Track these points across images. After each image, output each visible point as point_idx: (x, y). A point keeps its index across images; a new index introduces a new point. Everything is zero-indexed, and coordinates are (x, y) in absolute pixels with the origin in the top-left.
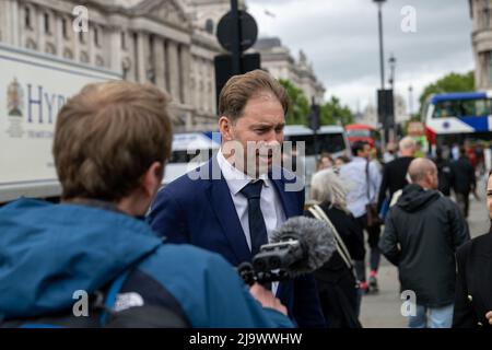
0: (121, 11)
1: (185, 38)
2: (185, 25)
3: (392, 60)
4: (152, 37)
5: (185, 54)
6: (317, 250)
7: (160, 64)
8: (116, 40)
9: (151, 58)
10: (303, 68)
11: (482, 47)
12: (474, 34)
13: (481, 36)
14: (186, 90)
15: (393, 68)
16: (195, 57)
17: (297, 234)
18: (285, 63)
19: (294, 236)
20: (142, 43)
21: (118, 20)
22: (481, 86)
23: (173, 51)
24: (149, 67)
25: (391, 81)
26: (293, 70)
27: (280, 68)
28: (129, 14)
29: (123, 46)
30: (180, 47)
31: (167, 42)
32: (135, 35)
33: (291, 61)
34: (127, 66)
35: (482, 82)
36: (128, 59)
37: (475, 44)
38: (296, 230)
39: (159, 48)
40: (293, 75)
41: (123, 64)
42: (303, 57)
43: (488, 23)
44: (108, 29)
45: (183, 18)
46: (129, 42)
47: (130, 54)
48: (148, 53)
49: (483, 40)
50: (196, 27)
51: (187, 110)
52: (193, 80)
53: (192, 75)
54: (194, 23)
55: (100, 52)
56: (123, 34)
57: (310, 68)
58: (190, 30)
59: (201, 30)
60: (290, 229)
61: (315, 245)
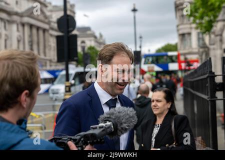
0: (17, 14)
1: (46, 26)
2: (47, 21)
3: (141, 37)
4: (31, 26)
5: (47, 34)
6: (122, 126)
7: (35, 38)
8: (14, 27)
9: (31, 36)
10: (101, 41)
11: (181, 32)
12: (178, 26)
13: (181, 27)
14: (47, 51)
15: (141, 41)
16: (51, 35)
17: (112, 118)
18: (93, 38)
19: (110, 119)
20: (27, 29)
21: (15, 18)
22: (180, 50)
23: (41, 32)
24: (30, 40)
25: (140, 47)
26: (97, 42)
27: (90, 41)
28: (21, 15)
29: (18, 30)
30: (44, 30)
31: (38, 28)
32: (23, 25)
33: (95, 37)
34: (19, 39)
35: (180, 47)
36: (20, 36)
37: (178, 30)
38: (111, 116)
39: (34, 31)
40: (96, 44)
41: (18, 38)
42: (101, 36)
43: (183, 21)
44: (11, 22)
45: (46, 17)
46: (21, 28)
47: (21, 34)
48: (29, 33)
49: (181, 29)
50: (51, 22)
51: (47, 60)
52: (50, 46)
53: (50, 44)
54: (51, 20)
55: (7, 33)
56: (18, 25)
57: (104, 41)
58: (49, 23)
59: (55, 23)
60: (108, 116)
61: (121, 124)
